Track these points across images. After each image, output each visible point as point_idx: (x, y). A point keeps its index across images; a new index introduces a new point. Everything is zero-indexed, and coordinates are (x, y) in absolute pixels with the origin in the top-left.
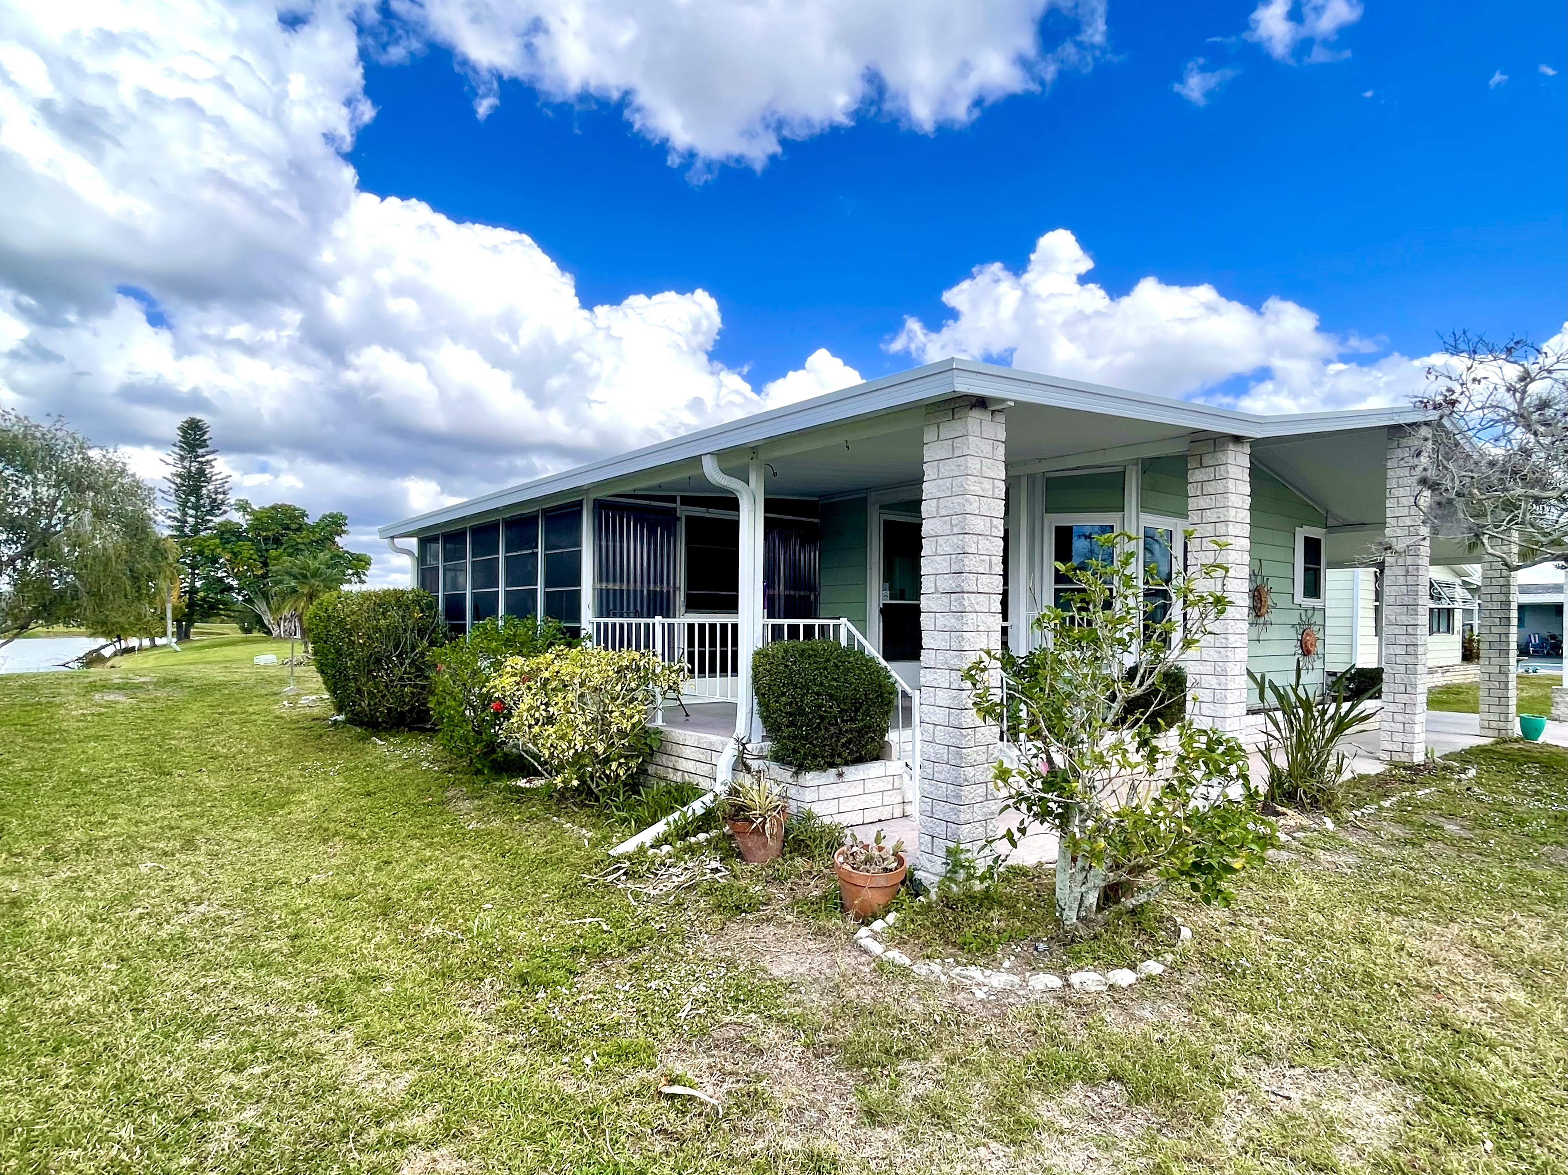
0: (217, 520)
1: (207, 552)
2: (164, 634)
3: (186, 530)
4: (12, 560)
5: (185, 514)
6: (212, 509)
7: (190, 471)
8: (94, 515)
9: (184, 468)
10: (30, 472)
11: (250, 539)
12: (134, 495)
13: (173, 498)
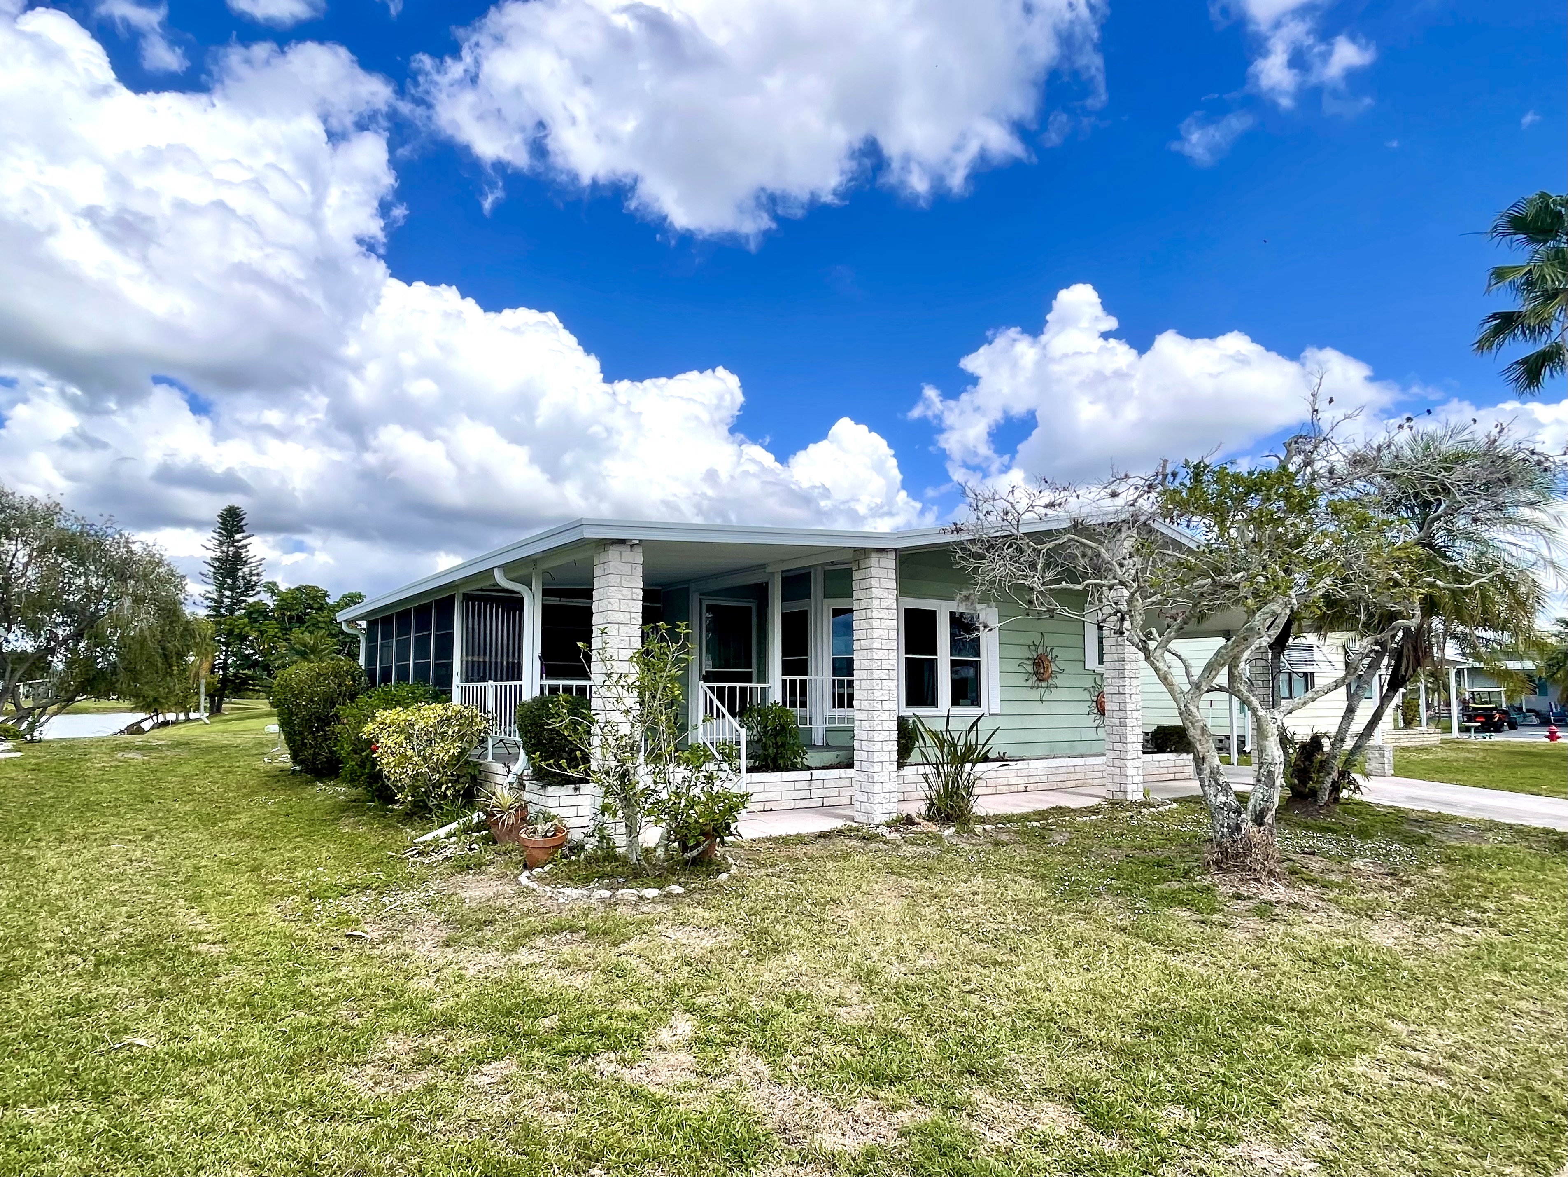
0: (250, 600)
1: (237, 631)
2: (197, 709)
3: (222, 610)
4: (65, 641)
5: (222, 595)
6: (247, 590)
7: (228, 556)
8: (134, 601)
9: (223, 552)
10: (84, 565)
11: (276, 619)
12: (169, 581)
13: (212, 581)
